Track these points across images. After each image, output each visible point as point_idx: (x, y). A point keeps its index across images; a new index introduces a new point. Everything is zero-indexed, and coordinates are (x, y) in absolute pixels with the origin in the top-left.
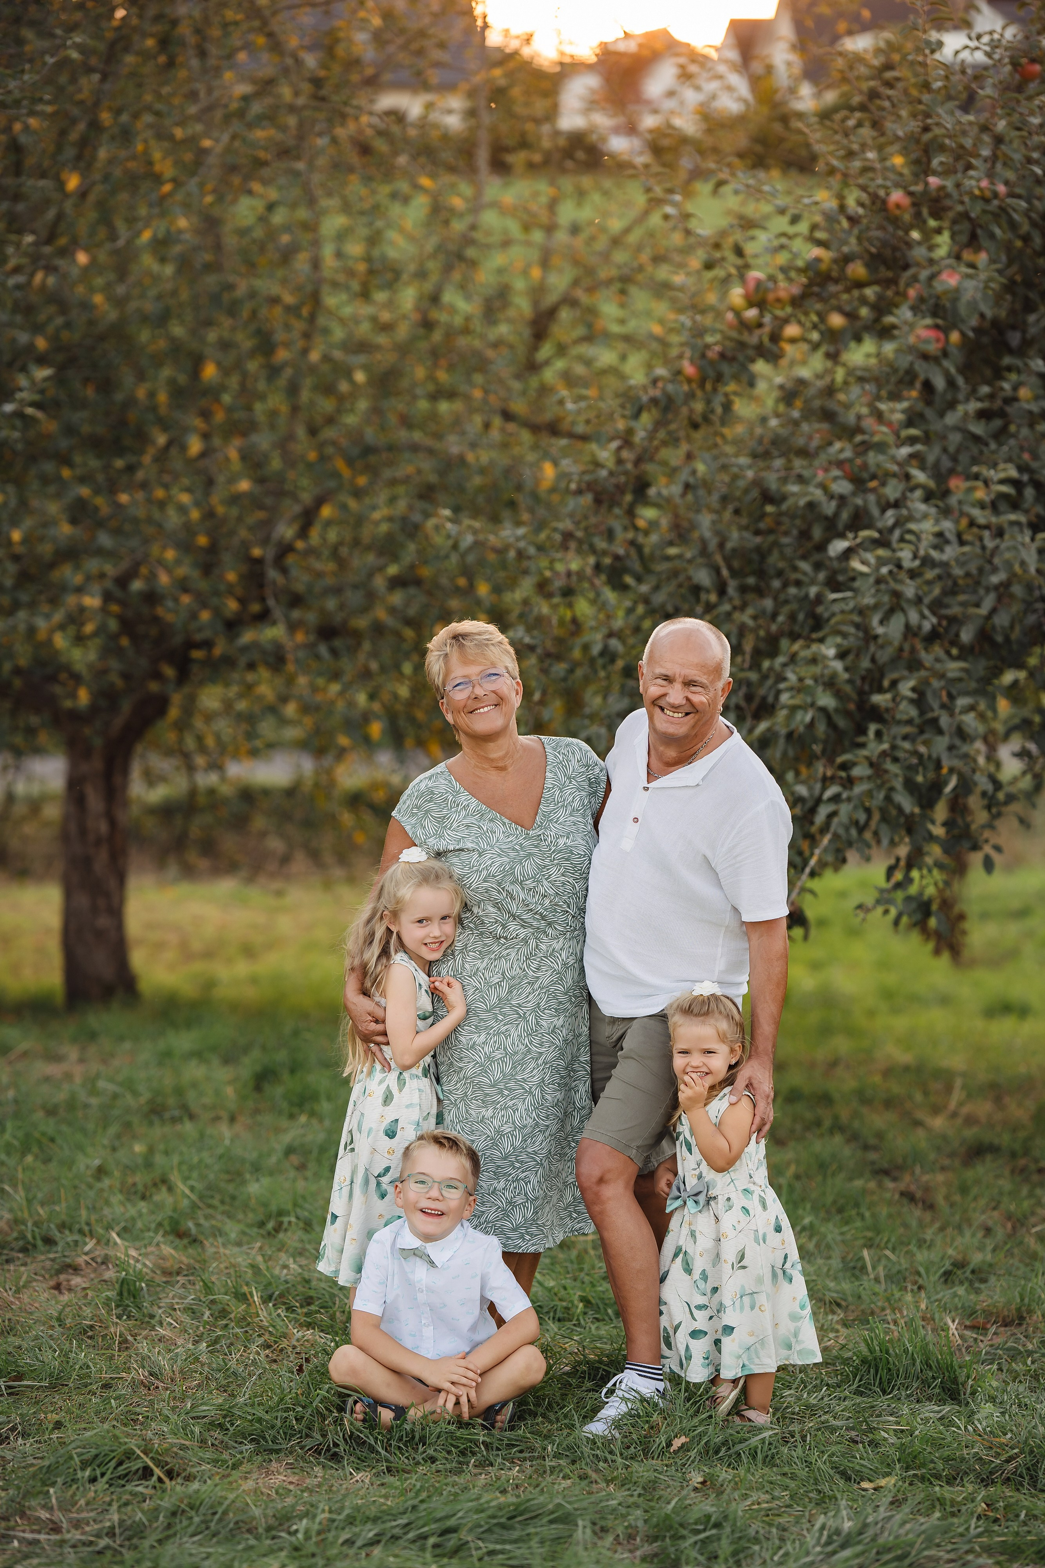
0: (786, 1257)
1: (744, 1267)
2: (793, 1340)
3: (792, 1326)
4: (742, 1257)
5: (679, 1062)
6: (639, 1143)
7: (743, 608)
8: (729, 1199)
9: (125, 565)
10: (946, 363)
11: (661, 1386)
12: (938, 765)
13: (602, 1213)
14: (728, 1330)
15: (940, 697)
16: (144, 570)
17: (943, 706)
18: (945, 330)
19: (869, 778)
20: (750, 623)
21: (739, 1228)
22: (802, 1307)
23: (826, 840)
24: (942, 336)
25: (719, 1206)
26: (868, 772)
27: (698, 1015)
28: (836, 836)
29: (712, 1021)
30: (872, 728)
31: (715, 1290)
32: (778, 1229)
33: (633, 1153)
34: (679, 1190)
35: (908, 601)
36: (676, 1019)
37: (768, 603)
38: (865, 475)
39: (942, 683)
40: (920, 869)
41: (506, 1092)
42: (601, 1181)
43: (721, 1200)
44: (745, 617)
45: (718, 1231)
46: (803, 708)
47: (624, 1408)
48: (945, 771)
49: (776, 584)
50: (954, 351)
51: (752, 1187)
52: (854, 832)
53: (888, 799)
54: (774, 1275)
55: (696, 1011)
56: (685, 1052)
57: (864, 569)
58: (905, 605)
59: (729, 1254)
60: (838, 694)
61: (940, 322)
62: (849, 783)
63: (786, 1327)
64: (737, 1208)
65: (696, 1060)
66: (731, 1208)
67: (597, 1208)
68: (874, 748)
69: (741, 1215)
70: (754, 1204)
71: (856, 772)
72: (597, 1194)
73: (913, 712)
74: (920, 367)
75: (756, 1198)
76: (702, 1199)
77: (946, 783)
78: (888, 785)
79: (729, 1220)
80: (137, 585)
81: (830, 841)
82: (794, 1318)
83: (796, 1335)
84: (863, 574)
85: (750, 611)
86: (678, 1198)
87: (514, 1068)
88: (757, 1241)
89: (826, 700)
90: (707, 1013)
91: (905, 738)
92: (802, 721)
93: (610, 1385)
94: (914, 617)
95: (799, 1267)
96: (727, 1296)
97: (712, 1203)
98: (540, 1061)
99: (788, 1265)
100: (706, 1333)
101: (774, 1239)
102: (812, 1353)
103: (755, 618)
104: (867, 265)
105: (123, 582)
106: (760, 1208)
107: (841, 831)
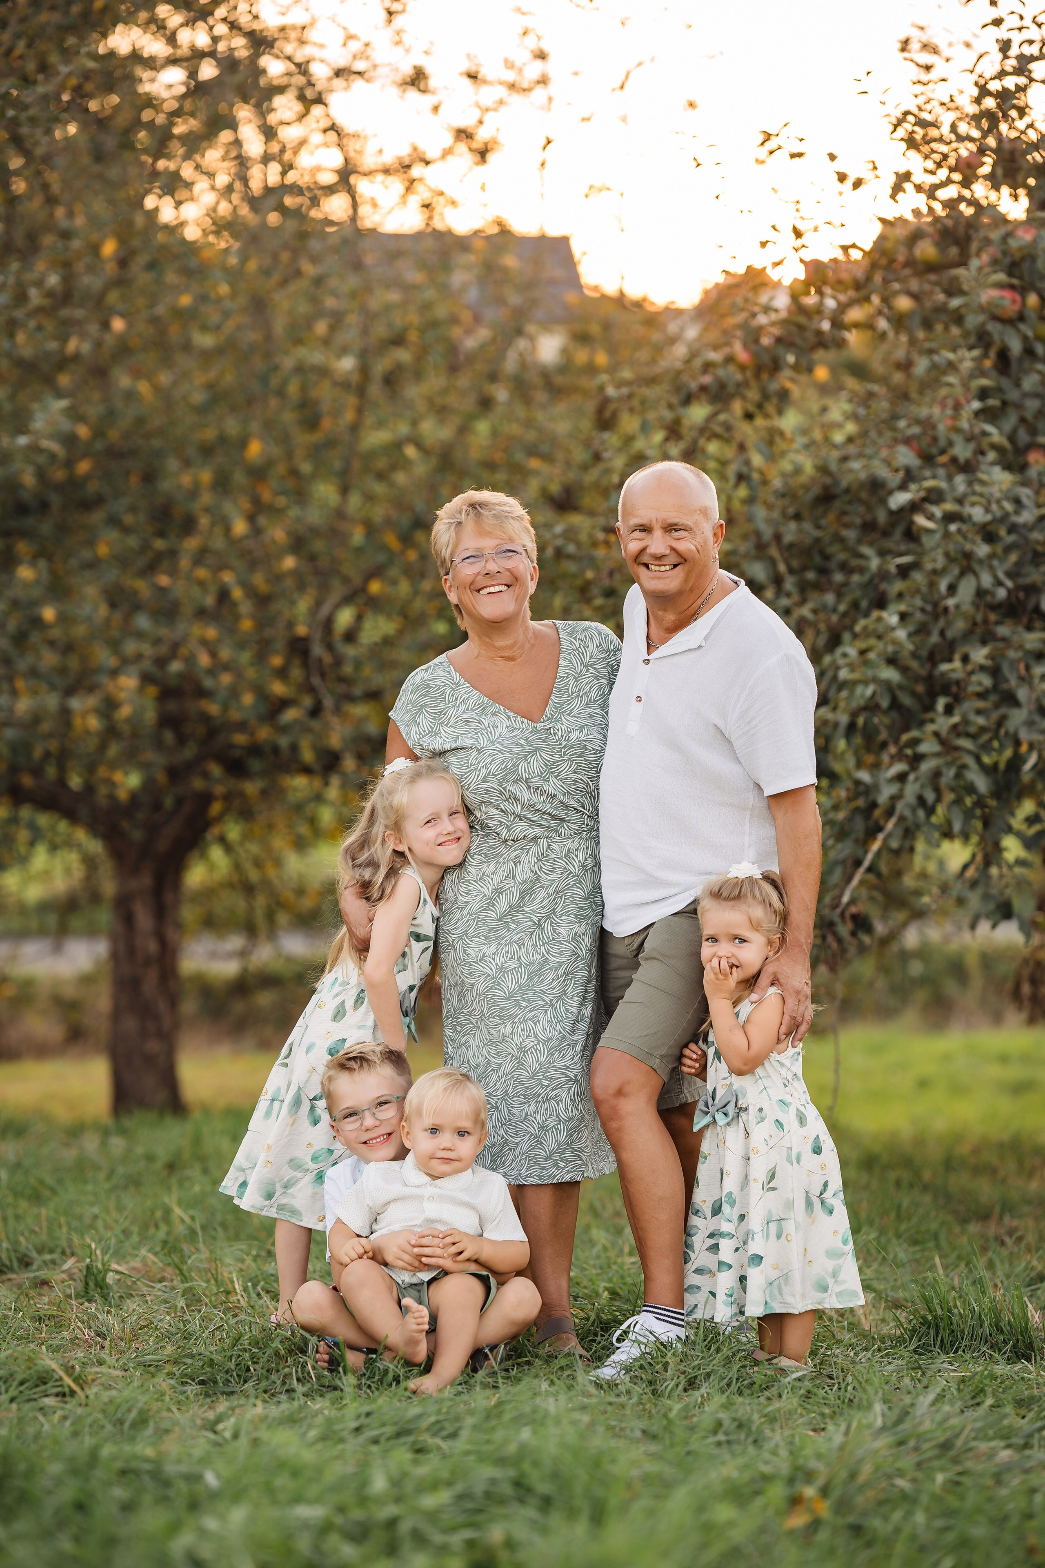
0: (826, 1185)
1: (774, 1189)
2: (830, 1281)
3: (830, 1265)
4: (773, 1177)
5: (707, 950)
6: (664, 1051)
7: (803, 601)
8: (761, 1110)
9: (164, 649)
10: (1022, 327)
11: (682, 1333)
12: (1017, 743)
13: (619, 1130)
14: (757, 1259)
15: (1018, 670)
16: (183, 651)
17: (1022, 679)
18: (1023, 291)
19: (937, 755)
20: (809, 615)
21: (771, 1144)
22: (845, 1242)
23: (890, 825)
24: (1018, 298)
25: (751, 1117)
26: (936, 748)
27: (728, 899)
28: (902, 819)
29: (744, 907)
30: (941, 703)
31: (742, 1217)
32: (817, 1150)
33: (656, 1063)
34: (707, 1106)
35: (981, 561)
36: (706, 904)
37: (830, 598)
38: (934, 451)
39: (1020, 654)
40: (1000, 866)
41: (524, 1004)
42: (620, 1093)
43: (752, 1111)
44: (805, 611)
45: (747, 1148)
46: (865, 683)
47: (636, 1352)
48: (1024, 748)
49: (838, 577)
50: (1032, 315)
51: (788, 1099)
52: (921, 814)
53: (959, 775)
54: (809, 1204)
55: (725, 894)
56: (714, 939)
57: (930, 525)
58: (976, 567)
59: (759, 1171)
60: (904, 670)
61: (1015, 281)
62: (917, 759)
63: (823, 1266)
64: (769, 1123)
65: (725, 949)
66: (762, 1119)
67: (614, 1125)
68: (943, 723)
69: (774, 1129)
70: (790, 1119)
71: (923, 748)
72: (615, 1109)
73: (987, 681)
74: (993, 328)
75: (792, 1111)
76: (731, 1109)
77: (1024, 761)
78: (959, 763)
79: (760, 1132)
80: (176, 667)
81: (895, 825)
82: (832, 1254)
83: (834, 1275)
84: (928, 531)
85: (810, 605)
86: (707, 1113)
87: (530, 978)
88: (789, 1160)
89: (890, 674)
90: (738, 897)
91: (979, 712)
92: (862, 696)
93: (624, 1327)
94: (986, 580)
95: (841, 1195)
96: (755, 1223)
97: (743, 1114)
98: (560, 972)
99: (827, 1195)
100: (730, 1267)
101: (810, 1160)
102: (854, 1294)
103: (815, 611)
104: (937, 244)
105: (161, 662)
106: (796, 1123)
107: (907, 813)
